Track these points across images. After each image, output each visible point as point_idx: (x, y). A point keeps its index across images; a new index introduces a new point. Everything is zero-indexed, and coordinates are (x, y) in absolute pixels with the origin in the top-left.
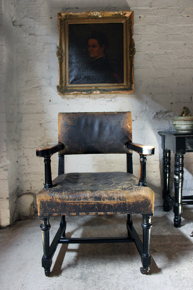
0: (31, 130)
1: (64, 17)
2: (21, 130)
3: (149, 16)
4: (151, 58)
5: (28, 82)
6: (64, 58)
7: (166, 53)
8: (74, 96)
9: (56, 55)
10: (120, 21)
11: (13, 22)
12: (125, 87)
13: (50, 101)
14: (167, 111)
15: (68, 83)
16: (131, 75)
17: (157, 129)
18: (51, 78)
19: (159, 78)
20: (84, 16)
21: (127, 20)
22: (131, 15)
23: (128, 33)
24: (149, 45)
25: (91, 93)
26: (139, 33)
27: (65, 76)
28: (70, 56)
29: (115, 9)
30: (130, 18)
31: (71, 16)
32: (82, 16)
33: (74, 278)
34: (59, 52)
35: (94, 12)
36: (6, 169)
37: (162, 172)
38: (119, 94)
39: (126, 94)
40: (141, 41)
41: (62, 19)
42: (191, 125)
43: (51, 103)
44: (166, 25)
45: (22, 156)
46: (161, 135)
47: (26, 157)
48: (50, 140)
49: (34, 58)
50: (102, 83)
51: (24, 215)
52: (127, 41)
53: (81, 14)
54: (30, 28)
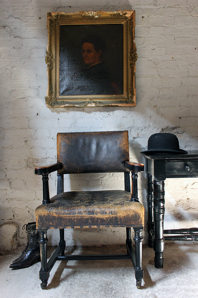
0: (15, 148)
1: (55, 18)
2: (3, 148)
3: (154, 16)
4: (155, 64)
5: (12, 91)
6: (54, 65)
7: (173, 59)
8: (65, 109)
9: (45, 61)
10: (120, 22)
12: (125, 99)
13: (38, 114)
14: (174, 127)
15: (58, 95)
16: (132, 85)
18: (39, 88)
19: (165, 88)
20: (78, 16)
21: (127, 21)
22: (132, 14)
23: (129, 36)
24: (153, 50)
25: (85, 106)
26: (142, 35)
27: (56, 87)
28: (61, 63)
30: (131, 19)
31: (62, 16)
32: (75, 17)
34: (48, 58)
35: (90, 12)
40: (144, 45)
41: (53, 19)
43: (38, 117)
44: (174, 26)
45: (3, 179)
47: (8, 179)
48: (36, 160)
51: (4, 248)
52: (127, 45)
53: (74, 14)
54: (16, 29)
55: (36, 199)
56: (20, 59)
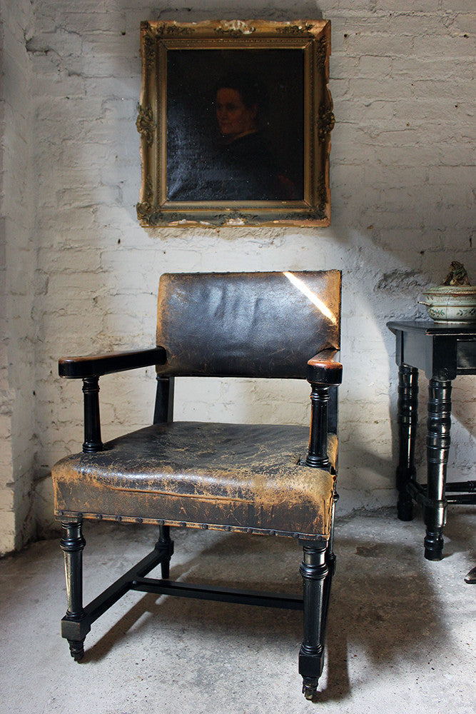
0: (71, 315)
1: (157, 33)
2: (45, 313)
3: (370, 34)
4: (371, 137)
5: (64, 192)
6: (156, 136)
7: (409, 127)
8: (179, 231)
9: (136, 126)
10: (297, 45)
11: (27, 42)
12: (308, 211)
13: (119, 242)
14: (409, 271)
15: (164, 199)
16: (322, 180)
17: (385, 317)
18: (121, 186)
19: (391, 188)
20: (206, 30)
21: (313, 43)
22: (325, 28)
23: (317, 75)
24: (367, 106)
25: (222, 225)
26: (344, 75)
27: (159, 181)
28: (171, 131)
29: (283, 15)
30: (321, 39)
31: (173, 29)
32: (201, 31)
33: (180, 683)
34: (142, 120)
35: (233, 22)
36: (7, 410)
37: (395, 422)
38: (291, 228)
39: (308, 227)
40: (348, 96)
41: (152, 35)
42: (469, 306)
43: (121, 248)
44: (411, 57)
45: (45, 378)
46: (395, 332)
47: (56, 381)
48: (116, 340)
49: (79, 134)
50: (249, 199)
51: (50, 526)
52: (312, 94)
53: (198, 25)
54: (70, 57)
55: (116, 421)
56: (80, 121)
